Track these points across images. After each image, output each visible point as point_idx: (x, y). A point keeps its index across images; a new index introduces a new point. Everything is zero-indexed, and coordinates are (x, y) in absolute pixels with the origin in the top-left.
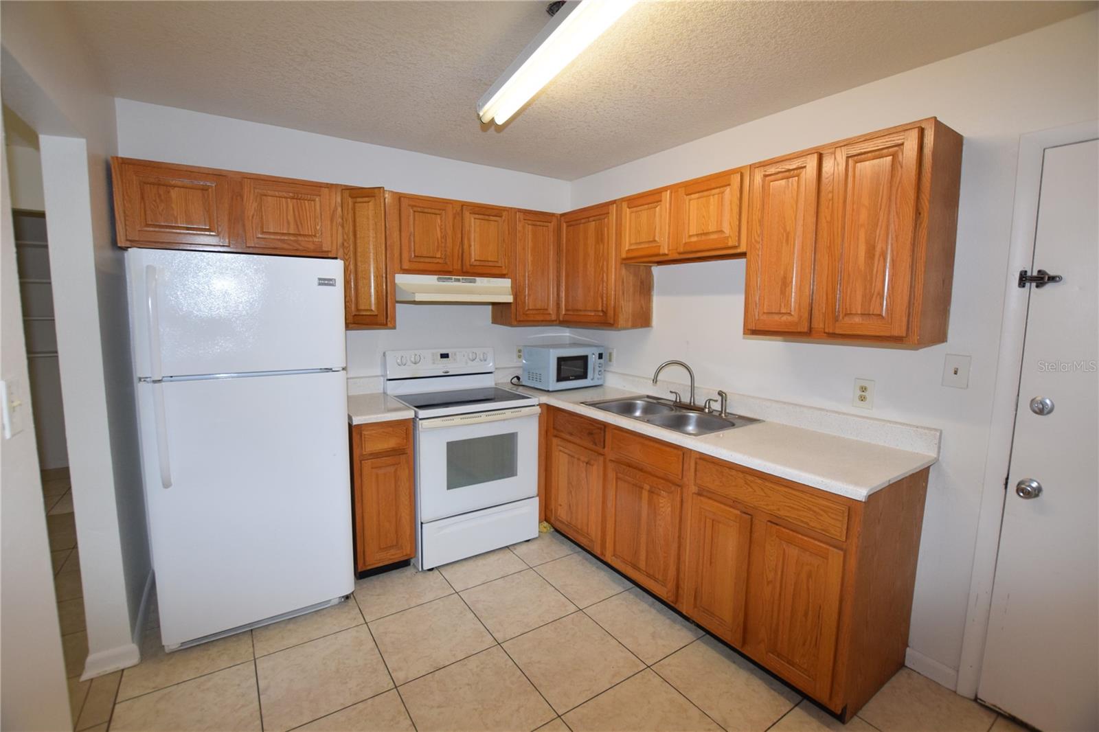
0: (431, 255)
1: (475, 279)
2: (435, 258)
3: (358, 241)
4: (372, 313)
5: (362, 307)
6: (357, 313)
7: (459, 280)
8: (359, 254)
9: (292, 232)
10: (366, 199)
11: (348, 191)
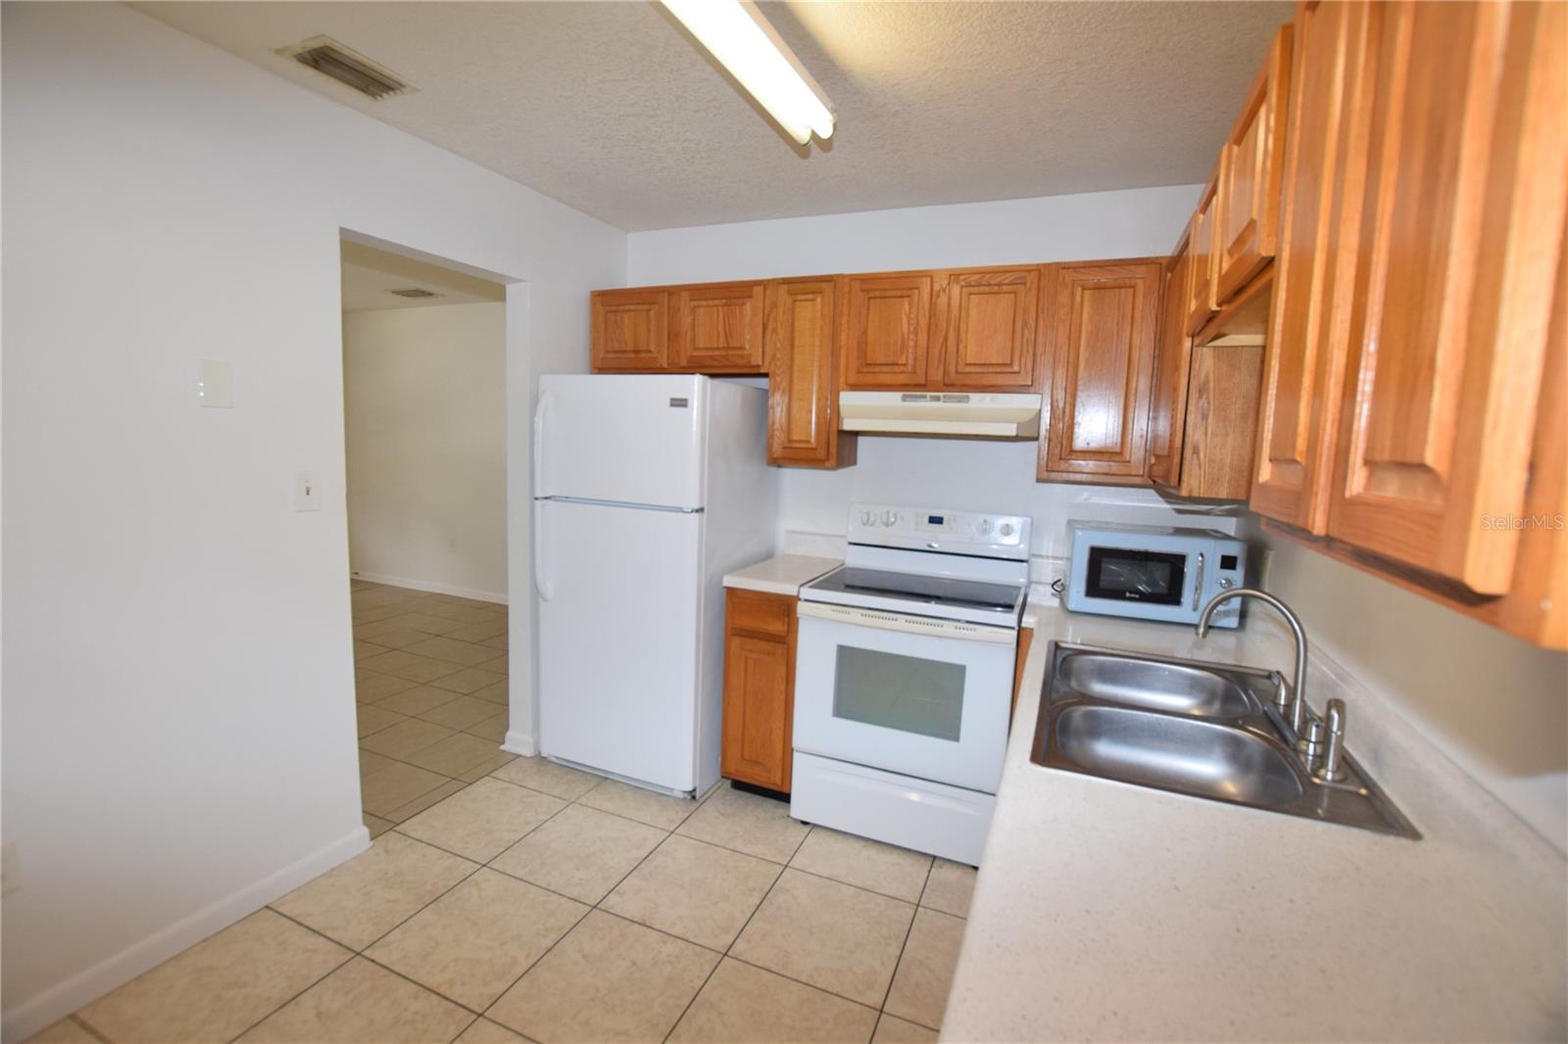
0: (890, 360)
1: (968, 397)
2: (897, 364)
3: (796, 350)
4: (810, 446)
5: (795, 437)
6: (789, 445)
7: (937, 399)
8: (795, 368)
9: (721, 346)
10: (810, 296)
11: (786, 286)
